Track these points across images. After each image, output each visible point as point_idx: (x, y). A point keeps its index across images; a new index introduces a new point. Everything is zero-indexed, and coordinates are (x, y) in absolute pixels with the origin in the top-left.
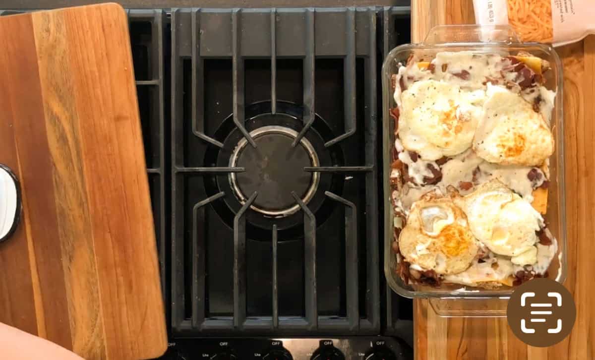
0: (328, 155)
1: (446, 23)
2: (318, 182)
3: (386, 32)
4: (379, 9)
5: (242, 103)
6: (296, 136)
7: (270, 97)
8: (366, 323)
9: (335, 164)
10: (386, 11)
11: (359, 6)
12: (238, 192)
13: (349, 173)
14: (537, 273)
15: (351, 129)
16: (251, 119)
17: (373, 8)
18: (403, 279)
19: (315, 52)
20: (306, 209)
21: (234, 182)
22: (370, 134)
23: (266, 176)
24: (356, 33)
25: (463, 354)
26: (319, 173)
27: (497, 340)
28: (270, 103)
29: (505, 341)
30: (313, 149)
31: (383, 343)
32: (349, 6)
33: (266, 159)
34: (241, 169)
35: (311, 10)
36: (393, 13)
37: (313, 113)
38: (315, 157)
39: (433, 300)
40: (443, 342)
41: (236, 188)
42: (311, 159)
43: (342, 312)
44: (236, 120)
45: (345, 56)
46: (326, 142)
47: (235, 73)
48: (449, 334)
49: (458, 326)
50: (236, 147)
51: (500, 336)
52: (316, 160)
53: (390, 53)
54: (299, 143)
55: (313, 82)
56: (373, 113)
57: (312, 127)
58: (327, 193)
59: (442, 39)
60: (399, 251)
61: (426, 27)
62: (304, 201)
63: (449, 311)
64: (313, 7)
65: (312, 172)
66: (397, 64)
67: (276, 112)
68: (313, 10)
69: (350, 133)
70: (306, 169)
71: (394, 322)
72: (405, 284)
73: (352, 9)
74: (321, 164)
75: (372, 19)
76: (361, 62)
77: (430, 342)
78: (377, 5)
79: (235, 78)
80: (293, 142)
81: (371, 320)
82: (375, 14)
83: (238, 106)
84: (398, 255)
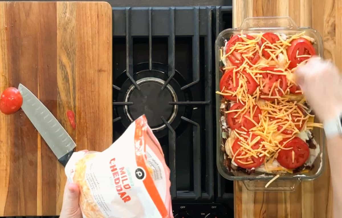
0: (183, 95)
1: (253, 16)
2: (177, 111)
3: (218, 21)
4: (213, 8)
5: (132, 64)
6: (164, 83)
7: (149, 61)
8: (205, 195)
9: (187, 100)
10: (218, 9)
11: (201, 5)
12: (129, 117)
13: (196, 105)
14: (307, 165)
15: (197, 79)
16: (137, 73)
17: (210, 7)
18: (227, 168)
19: (175, 33)
20: (170, 127)
21: (127, 111)
22: (208, 83)
23: (146, 107)
24: (199, 22)
25: (263, 214)
26: (178, 105)
27: (284, 206)
28: (148, 64)
29: (288, 206)
30: (174, 91)
31: (216, 207)
32: (196, 6)
33: (146, 97)
34: (131, 104)
35: (173, 8)
36: (222, 10)
37: (174, 70)
38: (175, 96)
39: (246, 181)
40: (251, 206)
41: (128, 115)
42: (173, 97)
43: (191, 188)
44: (128, 74)
45: (193, 36)
46: (182, 87)
47: (127, 45)
48: (255, 202)
49: (260, 197)
50: (128, 90)
51: (285, 203)
52: (176, 98)
53: (220, 34)
54: (166, 87)
55: (174, 51)
56: (210, 69)
57: (173, 78)
58: (182, 117)
59: (251, 25)
60: (225, 152)
61: (241, 18)
62: (169, 122)
63: (255, 188)
64: (174, 6)
65: (174, 105)
66: (224, 40)
67: (152, 69)
68: (174, 9)
69: (196, 81)
70: (170, 103)
71: (222, 195)
72: (229, 171)
73: (197, 7)
74: (179, 100)
75: (209, 14)
76: (202, 39)
77: (244, 206)
78: (212, 6)
79: (127, 49)
80: (162, 87)
81: (208, 193)
82: (211, 11)
83: (130, 66)
84: (225, 155)
